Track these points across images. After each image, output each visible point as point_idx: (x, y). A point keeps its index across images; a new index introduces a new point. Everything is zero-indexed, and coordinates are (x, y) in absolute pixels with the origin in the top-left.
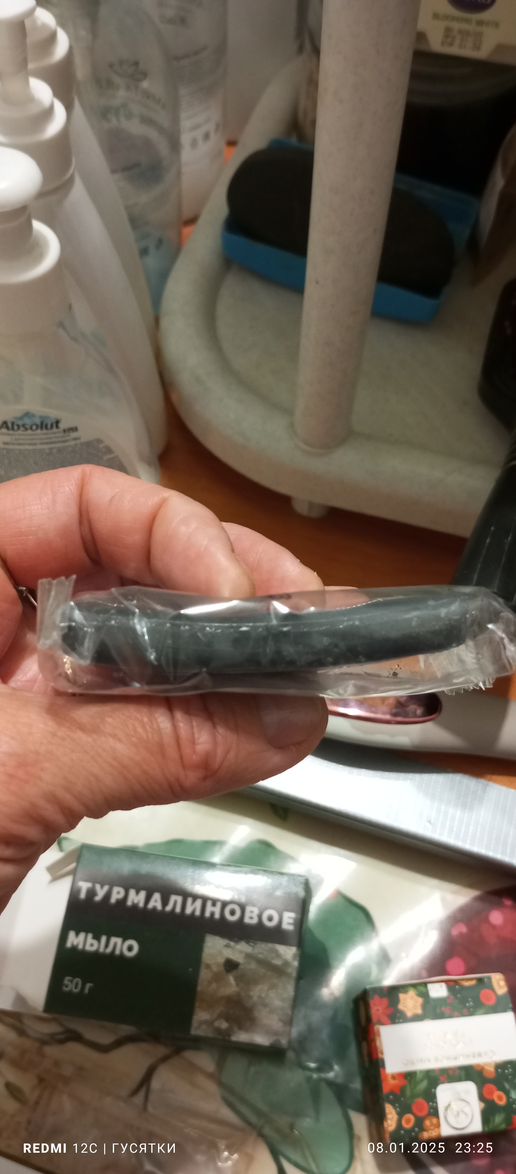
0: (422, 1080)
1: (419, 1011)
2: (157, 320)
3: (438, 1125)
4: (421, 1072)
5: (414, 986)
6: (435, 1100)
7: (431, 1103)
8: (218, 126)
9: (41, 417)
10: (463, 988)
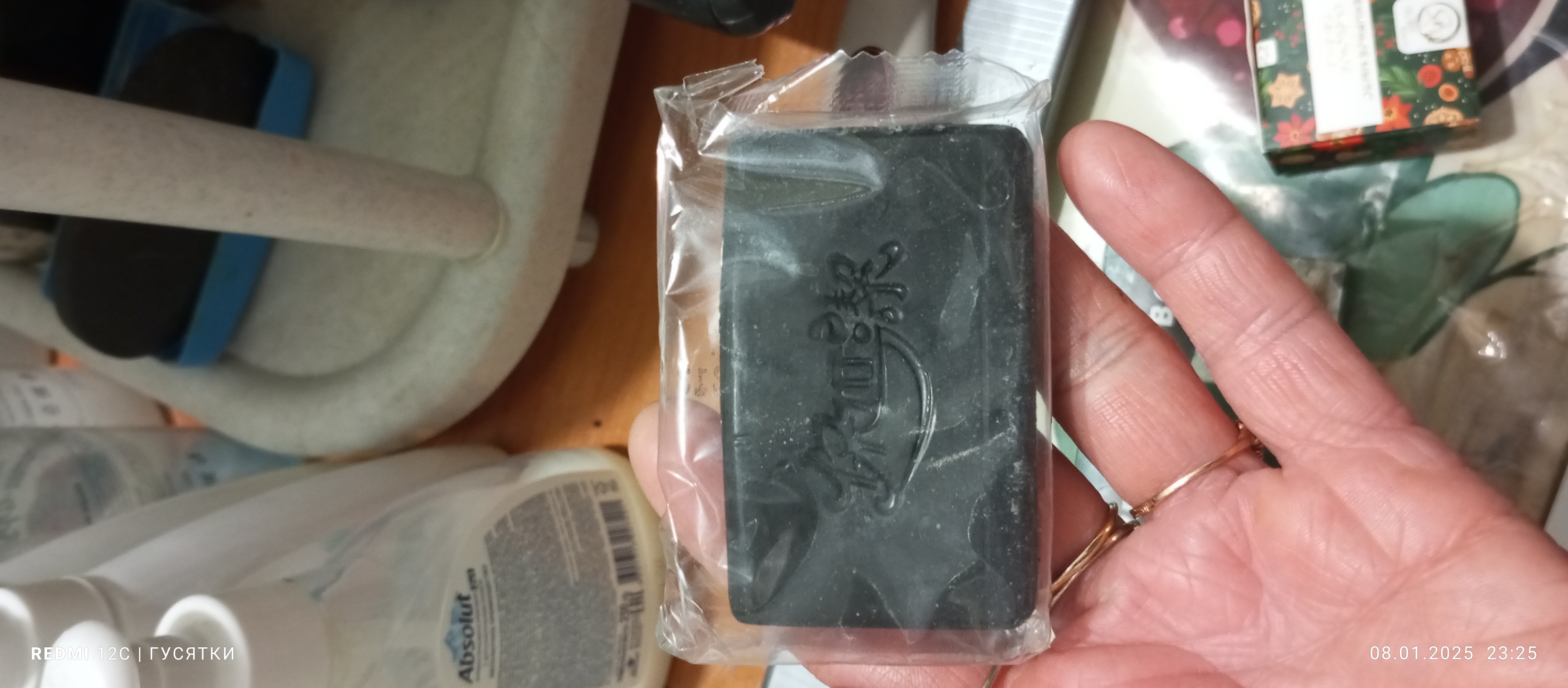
0: (1392, 74)
1: (1296, 78)
2: (312, 461)
3: (1454, 51)
4: (1380, 75)
5: (1261, 86)
6: (1419, 56)
7: (1424, 62)
8: (25, 376)
9: (453, 622)
10: (1263, 18)
